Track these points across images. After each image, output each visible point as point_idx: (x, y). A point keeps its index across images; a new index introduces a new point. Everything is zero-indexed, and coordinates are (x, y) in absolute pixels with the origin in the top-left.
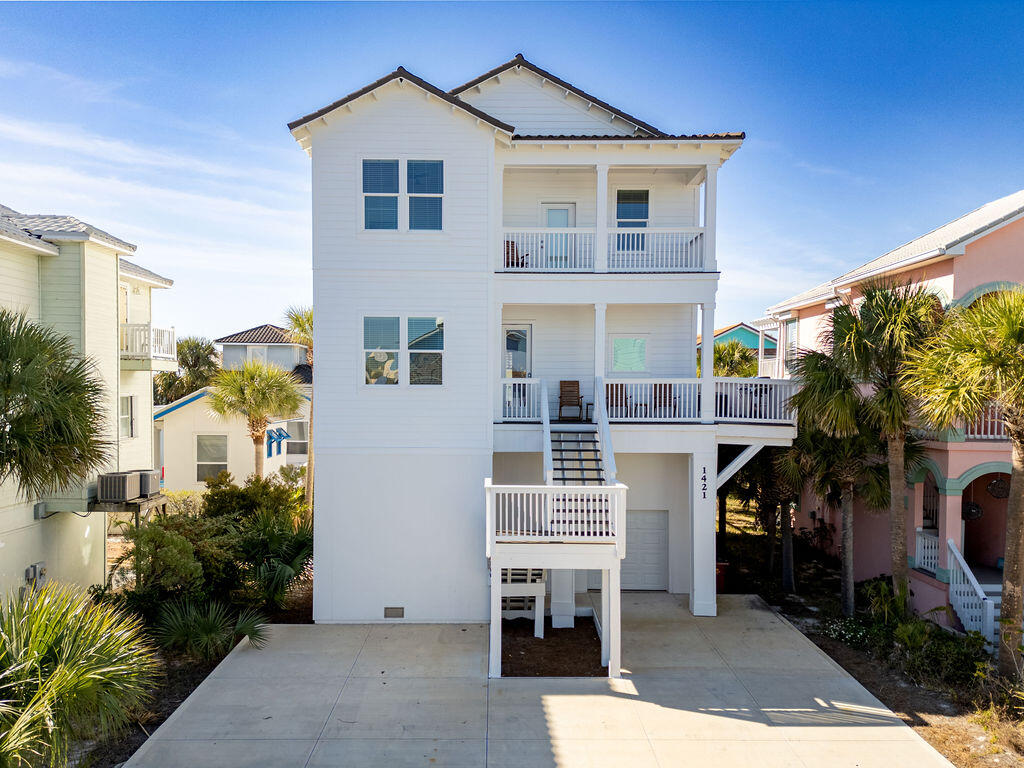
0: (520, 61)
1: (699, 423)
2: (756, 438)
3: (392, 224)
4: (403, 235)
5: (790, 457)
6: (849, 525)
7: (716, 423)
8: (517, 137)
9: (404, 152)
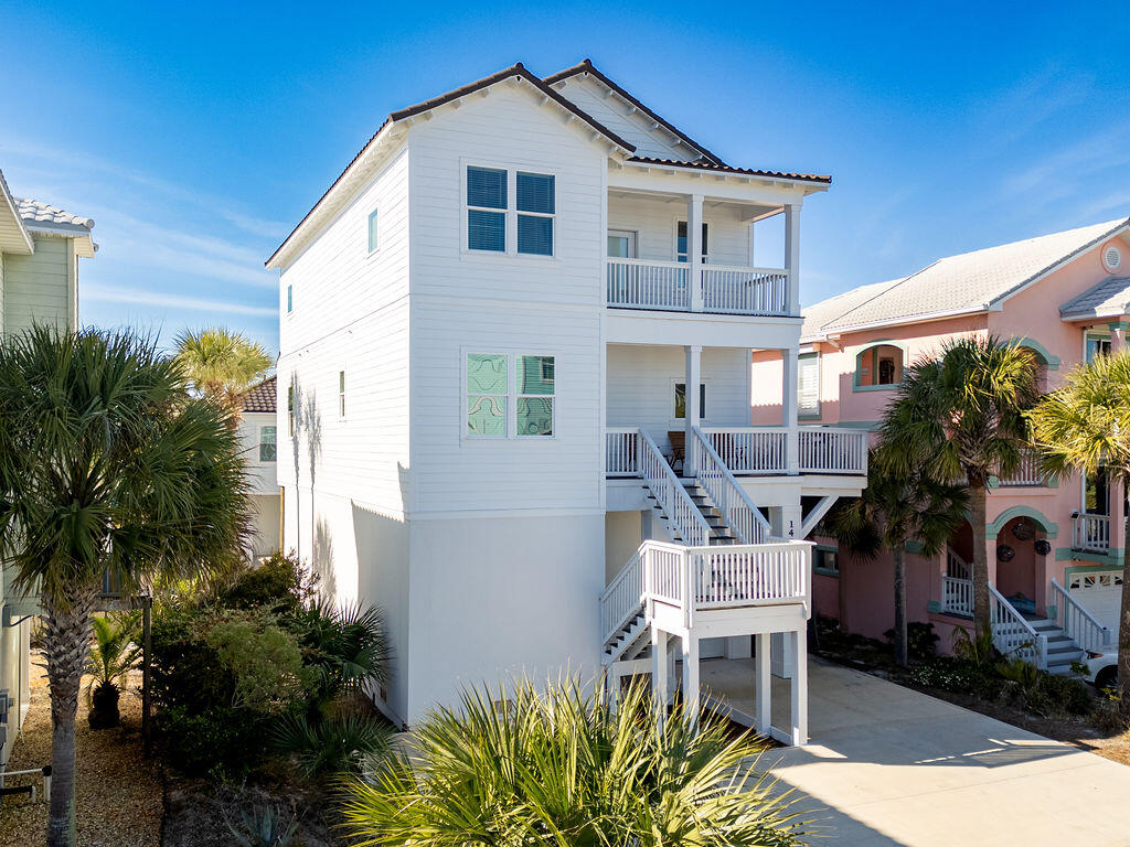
0: (588, 67)
1: (785, 475)
2: (832, 489)
3: (498, 245)
4: (511, 260)
5: (857, 507)
6: (903, 574)
7: (801, 474)
8: (636, 159)
9: (513, 161)
